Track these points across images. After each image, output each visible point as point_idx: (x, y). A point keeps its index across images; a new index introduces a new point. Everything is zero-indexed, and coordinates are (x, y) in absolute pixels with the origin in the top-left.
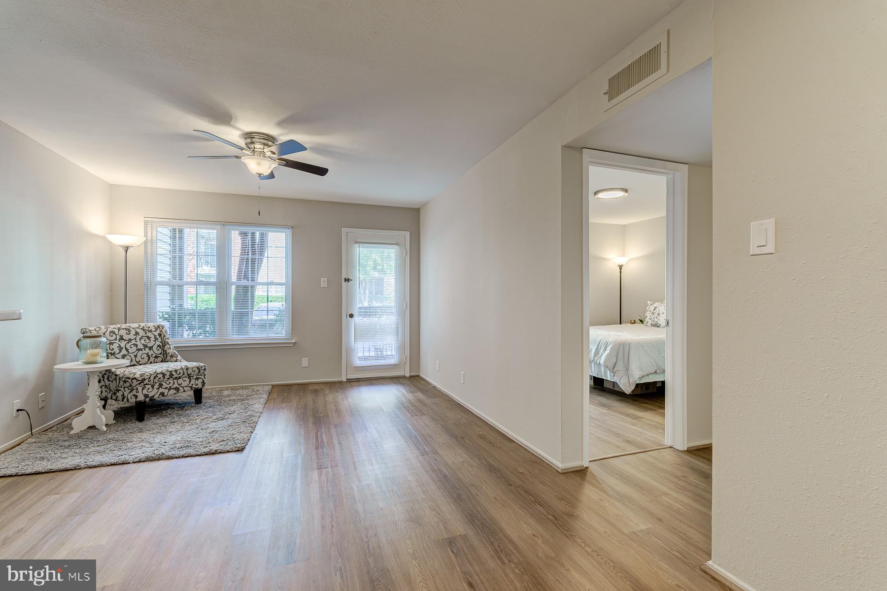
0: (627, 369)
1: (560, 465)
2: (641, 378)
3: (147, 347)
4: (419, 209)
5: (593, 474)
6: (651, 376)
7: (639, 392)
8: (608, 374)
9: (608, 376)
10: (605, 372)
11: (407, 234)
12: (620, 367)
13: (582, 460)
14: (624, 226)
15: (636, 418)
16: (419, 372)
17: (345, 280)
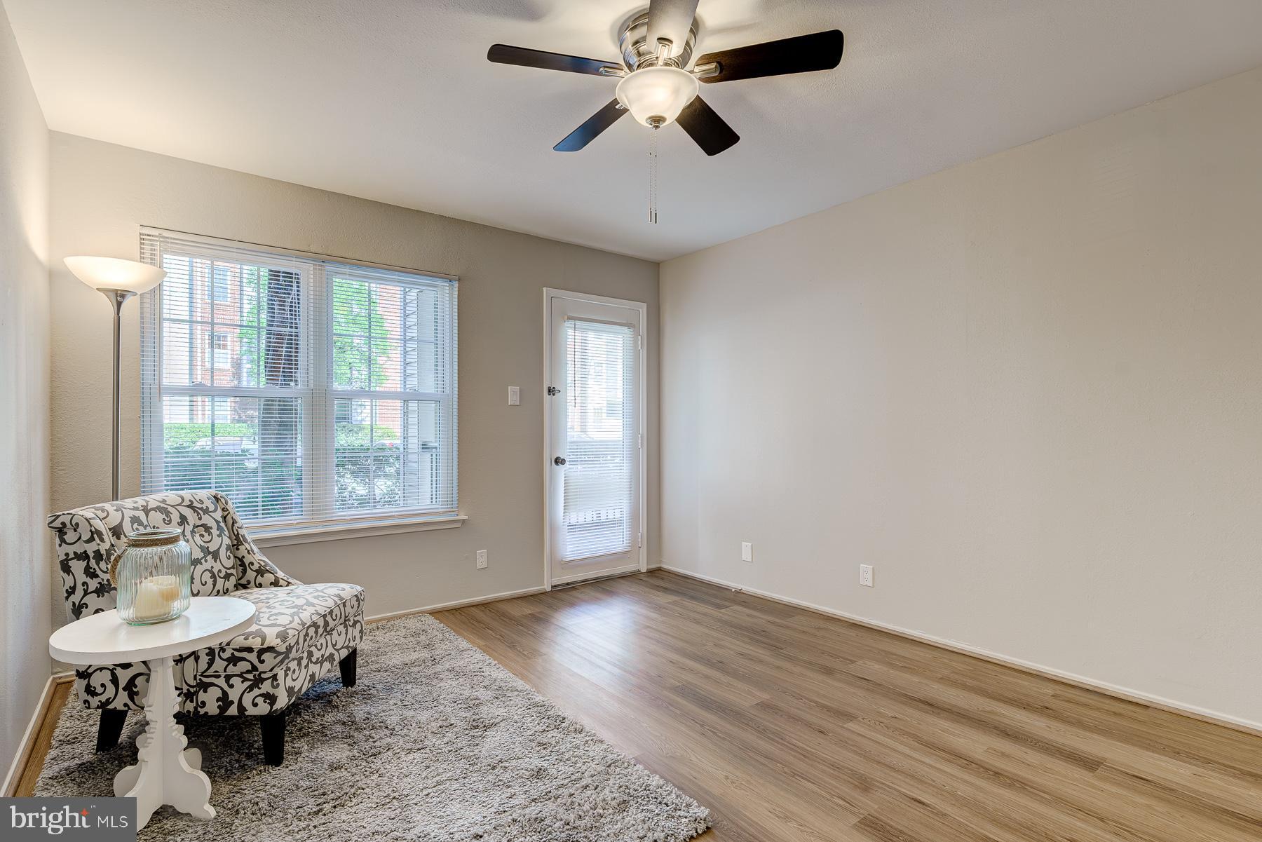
3: (209, 553)
4: (659, 264)
11: (643, 308)
16: (661, 562)
17: (549, 391)
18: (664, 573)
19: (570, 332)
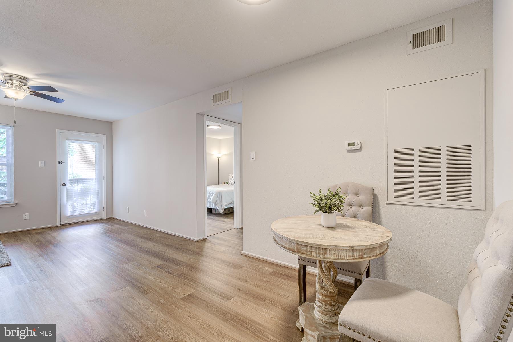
0: (221, 203)
1: (196, 239)
2: (226, 206)
4: (112, 122)
5: (209, 240)
6: (230, 205)
7: (226, 212)
8: (214, 206)
9: (213, 207)
10: (212, 205)
11: (104, 136)
12: (218, 202)
13: (204, 236)
14: (220, 139)
15: (224, 221)
16: (113, 216)
17: (59, 162)
18: (117, 220)
19: (69, 143)
